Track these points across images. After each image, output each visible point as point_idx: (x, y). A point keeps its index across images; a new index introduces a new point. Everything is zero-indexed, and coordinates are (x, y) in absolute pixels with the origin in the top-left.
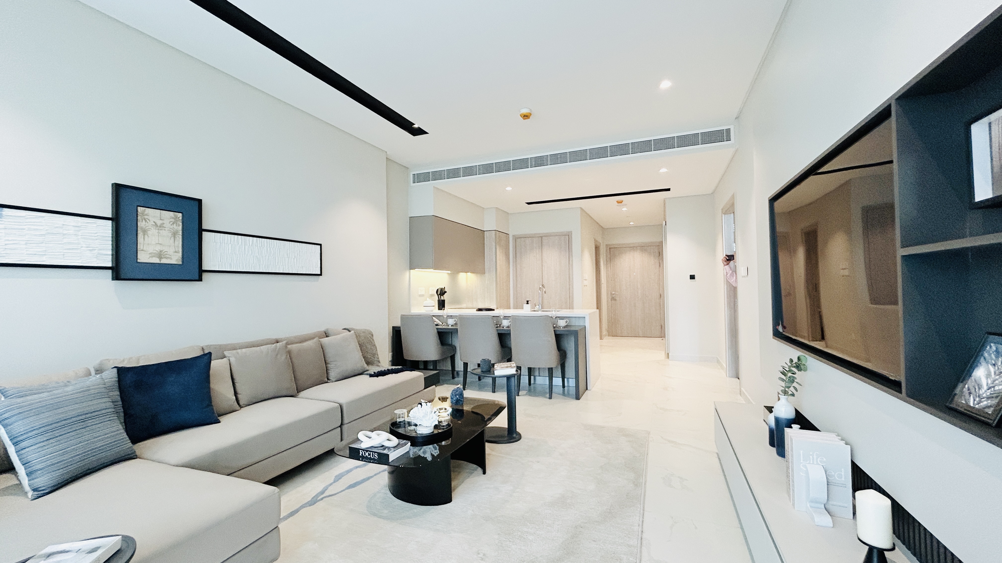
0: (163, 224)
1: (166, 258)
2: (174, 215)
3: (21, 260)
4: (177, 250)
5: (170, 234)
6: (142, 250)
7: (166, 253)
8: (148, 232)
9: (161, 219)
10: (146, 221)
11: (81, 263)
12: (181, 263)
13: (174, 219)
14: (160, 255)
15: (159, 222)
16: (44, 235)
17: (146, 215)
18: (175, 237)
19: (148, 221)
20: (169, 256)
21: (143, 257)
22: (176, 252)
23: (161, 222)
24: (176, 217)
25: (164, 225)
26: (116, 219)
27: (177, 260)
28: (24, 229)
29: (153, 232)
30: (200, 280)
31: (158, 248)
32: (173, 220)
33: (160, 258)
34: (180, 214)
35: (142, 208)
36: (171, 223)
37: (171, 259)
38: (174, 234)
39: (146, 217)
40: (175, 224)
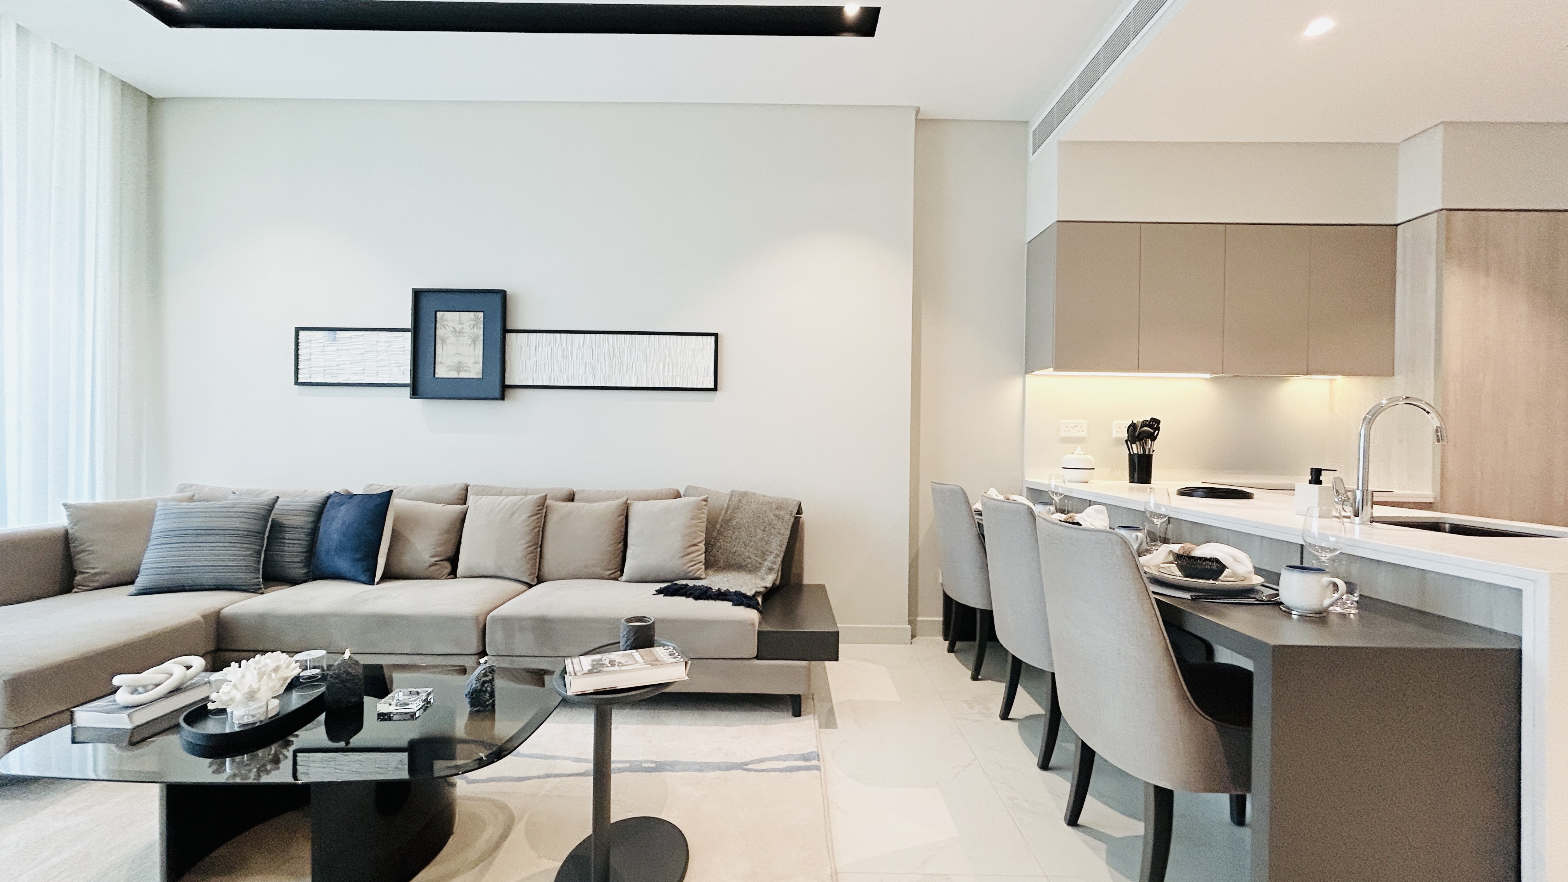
0: (463, 328)
1: (465, 371)
2: (475, 316)
3: (348, 380)
4: (477, 360)
5: (470, 341)
6: (441, 363)
7: (465, 364)
8: (447, 340)
9: (460, 324)
10: (445, 328)
11: (390, 380)
12: (481, 377)
13: (475, 321)
14: (458, 369)
15: (458, 328)
16: (363, 354)
17: (445, 320)
18: (475, 344)
19: (446, 326)
20: (467, 368)
21: (442, 372)
22: (476, 363)
23: (460, 327)
24: (477, 318)
25: (463, 331)
26: (416, 330)
27: (476, 373)
28: (349, 349)
29: (451, 339)
30: (503, 398)
31: (457, 359)
32: (473, 323)
33: (459, 372)
34: (482, 314)
35: (440, 312)
36: (471, 327)
37: (469, 371)
38: (474, 341)
39: (445, 323)
40: (475, 328)
